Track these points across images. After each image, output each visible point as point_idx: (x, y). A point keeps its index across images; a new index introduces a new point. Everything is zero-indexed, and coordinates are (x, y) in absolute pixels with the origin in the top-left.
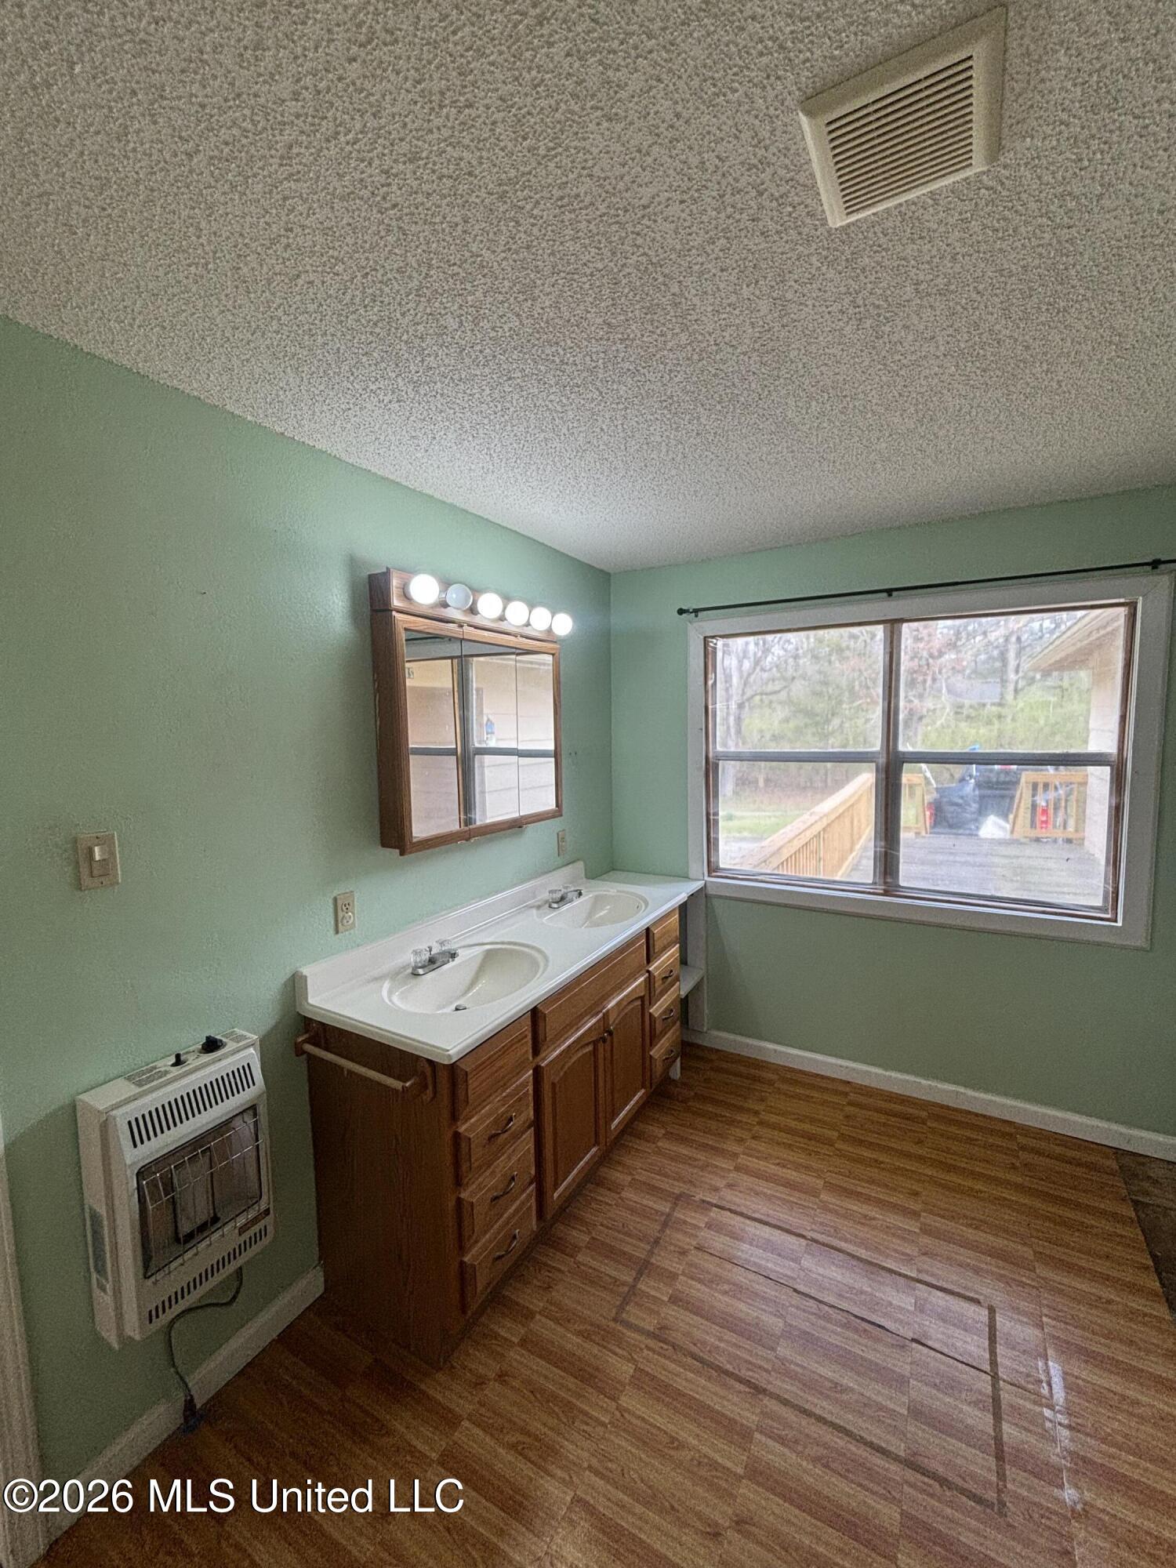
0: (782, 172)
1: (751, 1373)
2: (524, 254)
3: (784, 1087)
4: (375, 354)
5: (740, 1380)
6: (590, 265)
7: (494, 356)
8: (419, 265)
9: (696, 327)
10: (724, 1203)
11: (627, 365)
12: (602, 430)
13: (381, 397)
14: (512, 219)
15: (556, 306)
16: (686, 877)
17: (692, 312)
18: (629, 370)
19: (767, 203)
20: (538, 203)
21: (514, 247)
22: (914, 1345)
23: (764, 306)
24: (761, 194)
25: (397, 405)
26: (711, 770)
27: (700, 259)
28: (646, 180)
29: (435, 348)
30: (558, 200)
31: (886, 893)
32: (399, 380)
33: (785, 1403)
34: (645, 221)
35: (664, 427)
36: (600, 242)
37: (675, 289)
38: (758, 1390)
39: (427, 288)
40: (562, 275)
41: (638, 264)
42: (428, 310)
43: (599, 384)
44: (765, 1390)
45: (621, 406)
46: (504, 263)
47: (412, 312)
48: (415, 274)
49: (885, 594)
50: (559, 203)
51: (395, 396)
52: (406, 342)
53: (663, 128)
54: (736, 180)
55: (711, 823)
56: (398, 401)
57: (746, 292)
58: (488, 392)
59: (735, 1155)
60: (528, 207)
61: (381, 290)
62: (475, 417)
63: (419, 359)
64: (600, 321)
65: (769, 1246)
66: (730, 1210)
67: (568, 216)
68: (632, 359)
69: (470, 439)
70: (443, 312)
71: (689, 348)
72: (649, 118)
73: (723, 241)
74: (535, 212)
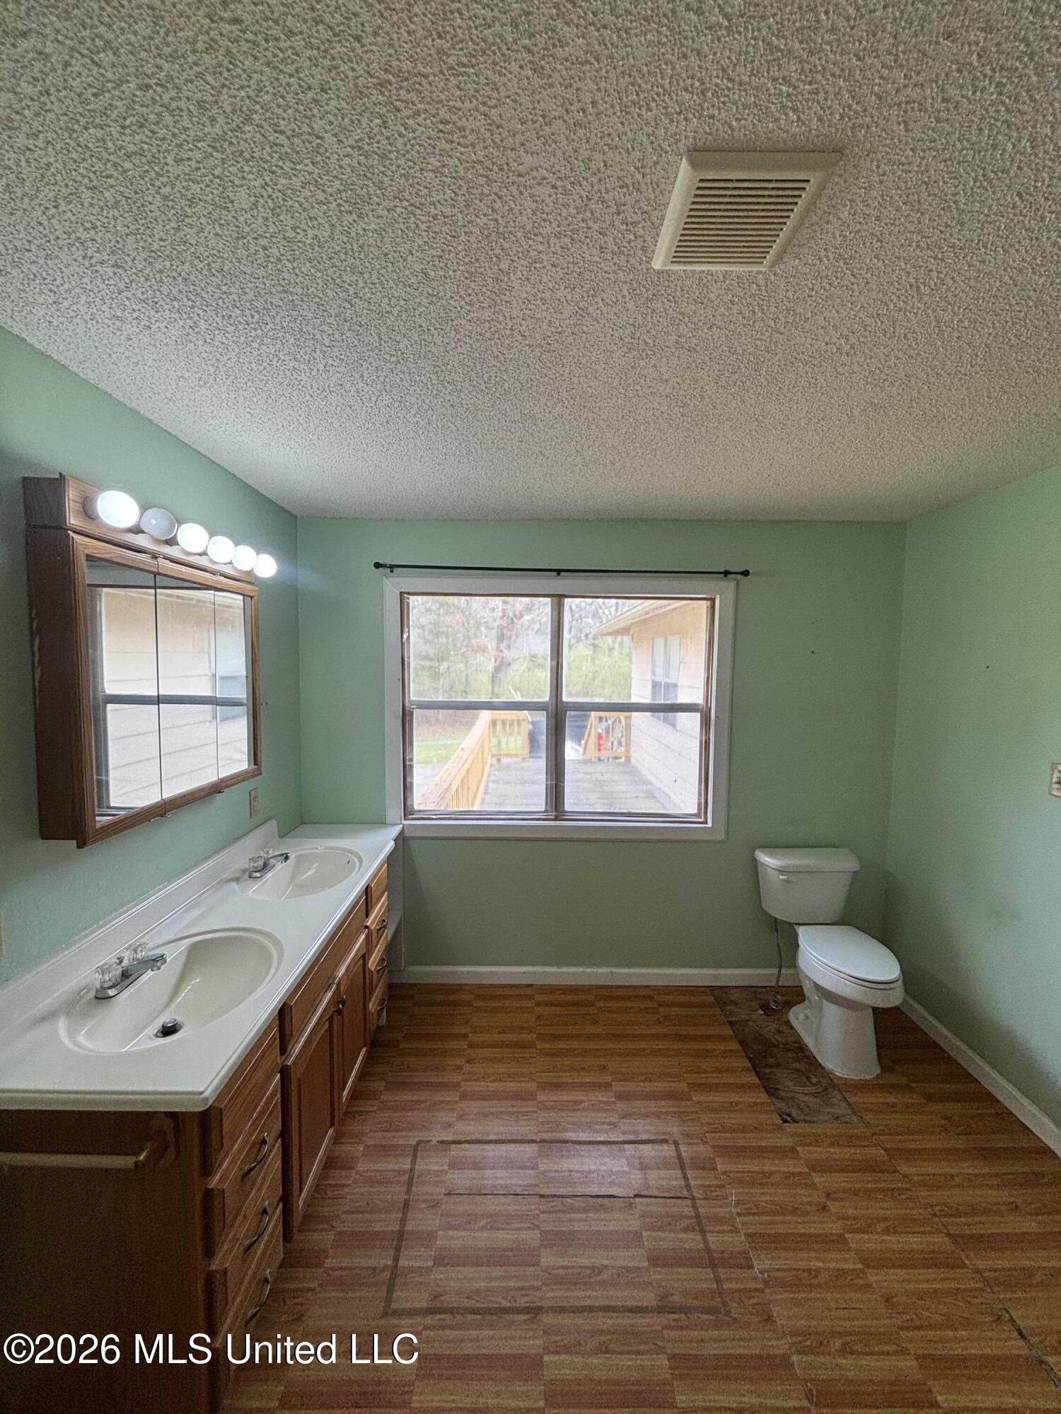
0: (643, 203)
1: (526, 1299)
2: (375, 160)
3: (481, 1004)
4: (107, 194)
5: (518, 1311)
6: (439, 206)
7: (279, 260)
8: (234, 111)
9: (503, 308)
10: (460, 1137)
11: (421, 321)
12: (362, 376)
13: (90, 253)
14: (381, 116)
15: (381, 233)
16: (382, 823)
17: (507, 293)
18: (421, 326)
19: (618, 223)
20: (417, 113)
21: (366, 147)
22: (637, 1199)
23: (568, 310)
24: (619, 213)
25: (110, 271)
26: (406, 718)
27: (541, 248)
28: (534, 149)
29: (203, 220)
30: (442, 122)
31: (556, 819)
32: (131, 239)
33: (562, 1310)
34: (514, 189)
35: (425, 390)
36: (460, 188)
37: (504, 266)
38: (534, 1311)
39: (231, 143)
40: (405, 204)
41: (486, 226)
42: (217, 172)
43: (383, 330)
44: (540, 1308)
45: (393, 359)
46: (347, 160)
47: (193, 164)
48: (221, 119)
49: (555, 573)
50: (441, 126)
51: (113, 258)
52: (165, 198)
53: (576, 106)
54: (607, 192)
55: (407, 769)
56: (116, 265)
57: (561, 294)
58: (250, 296)
59: (457, 1085)
60: (405, 113)
61: (159, 115)
62: (219, 320)
63: (173, 224)
64: (418, 267)
65: (509, 1164)
66: (468, 1142)
67: (443, 145)
68: (429, 317)
69: (200, 343)
70: (237, 182)
71: (487, 325)
72: (569, 90)
73: (568, 240)
74: (410, 122)
